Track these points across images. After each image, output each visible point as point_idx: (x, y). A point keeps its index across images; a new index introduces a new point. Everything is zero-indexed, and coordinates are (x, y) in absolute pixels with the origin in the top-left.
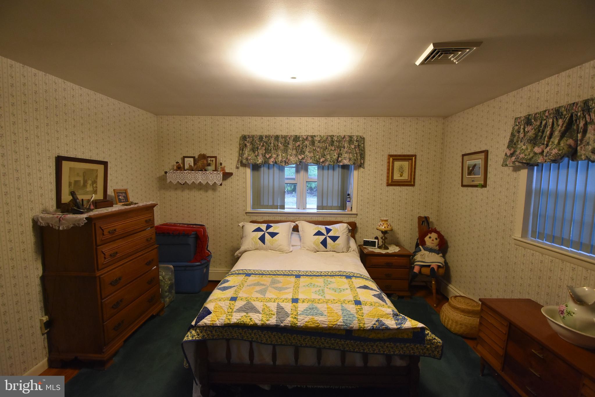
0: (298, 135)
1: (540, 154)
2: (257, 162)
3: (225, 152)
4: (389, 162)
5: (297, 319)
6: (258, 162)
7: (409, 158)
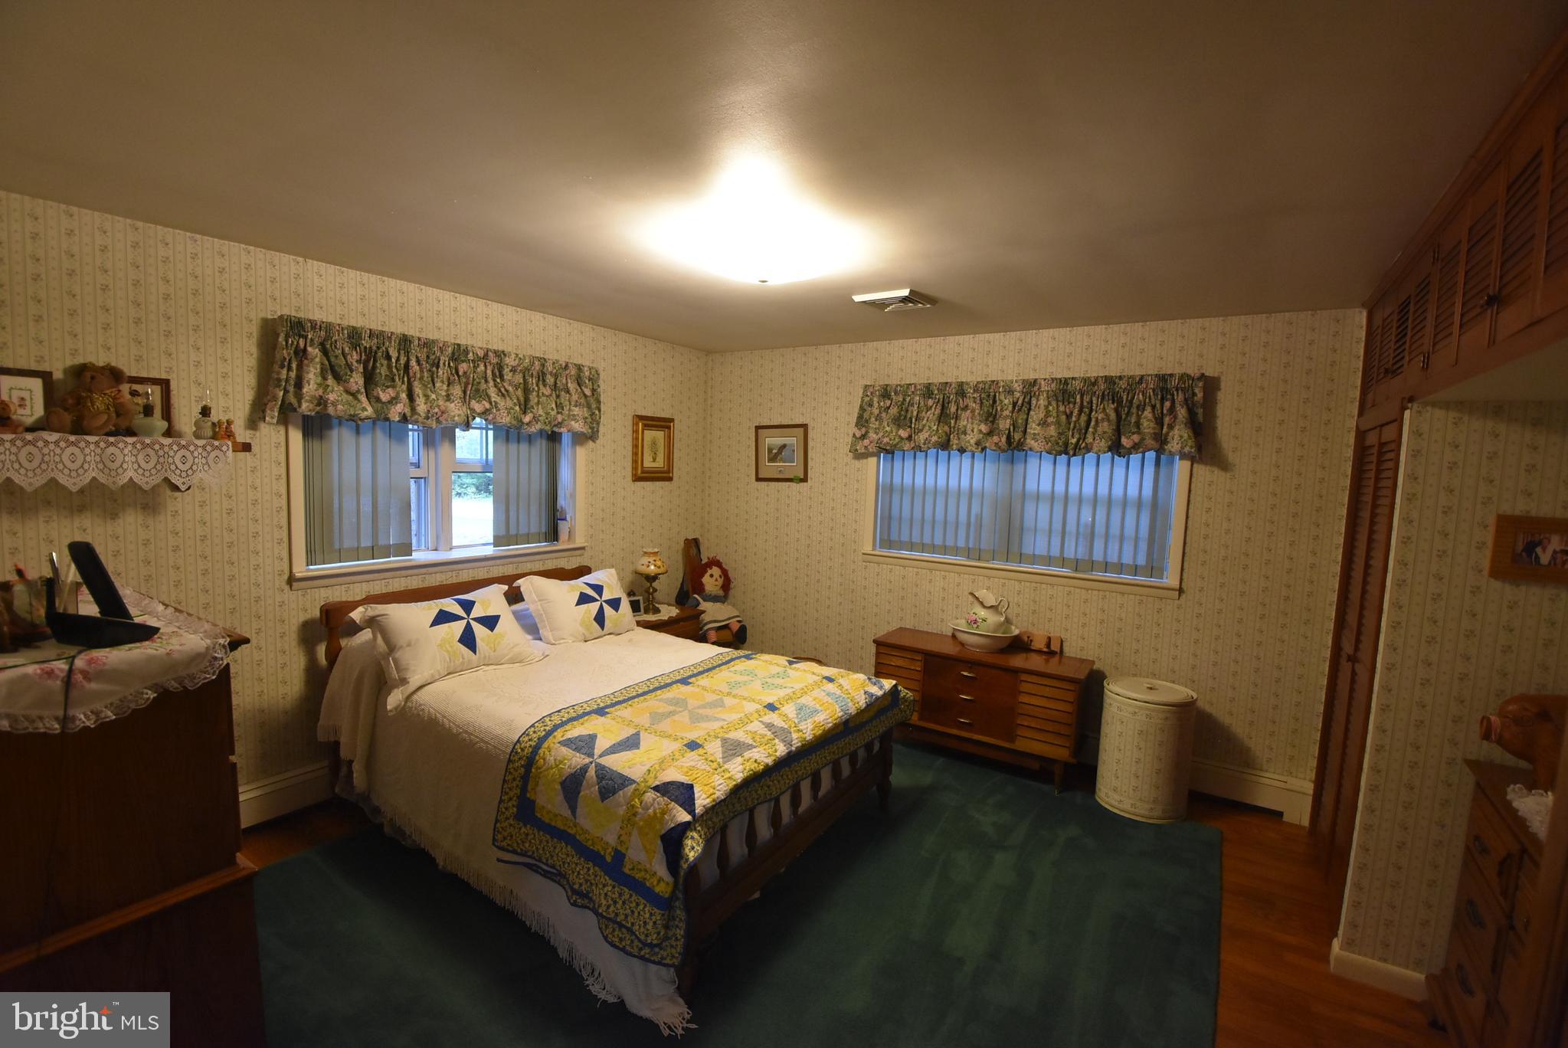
0: (463, 345)
1: (907, 439)
2: (360, 412)
3: (198, 364)
4: (635, 432)
5: (802, 731)
6: (366, 413)
7: (663, 424)
